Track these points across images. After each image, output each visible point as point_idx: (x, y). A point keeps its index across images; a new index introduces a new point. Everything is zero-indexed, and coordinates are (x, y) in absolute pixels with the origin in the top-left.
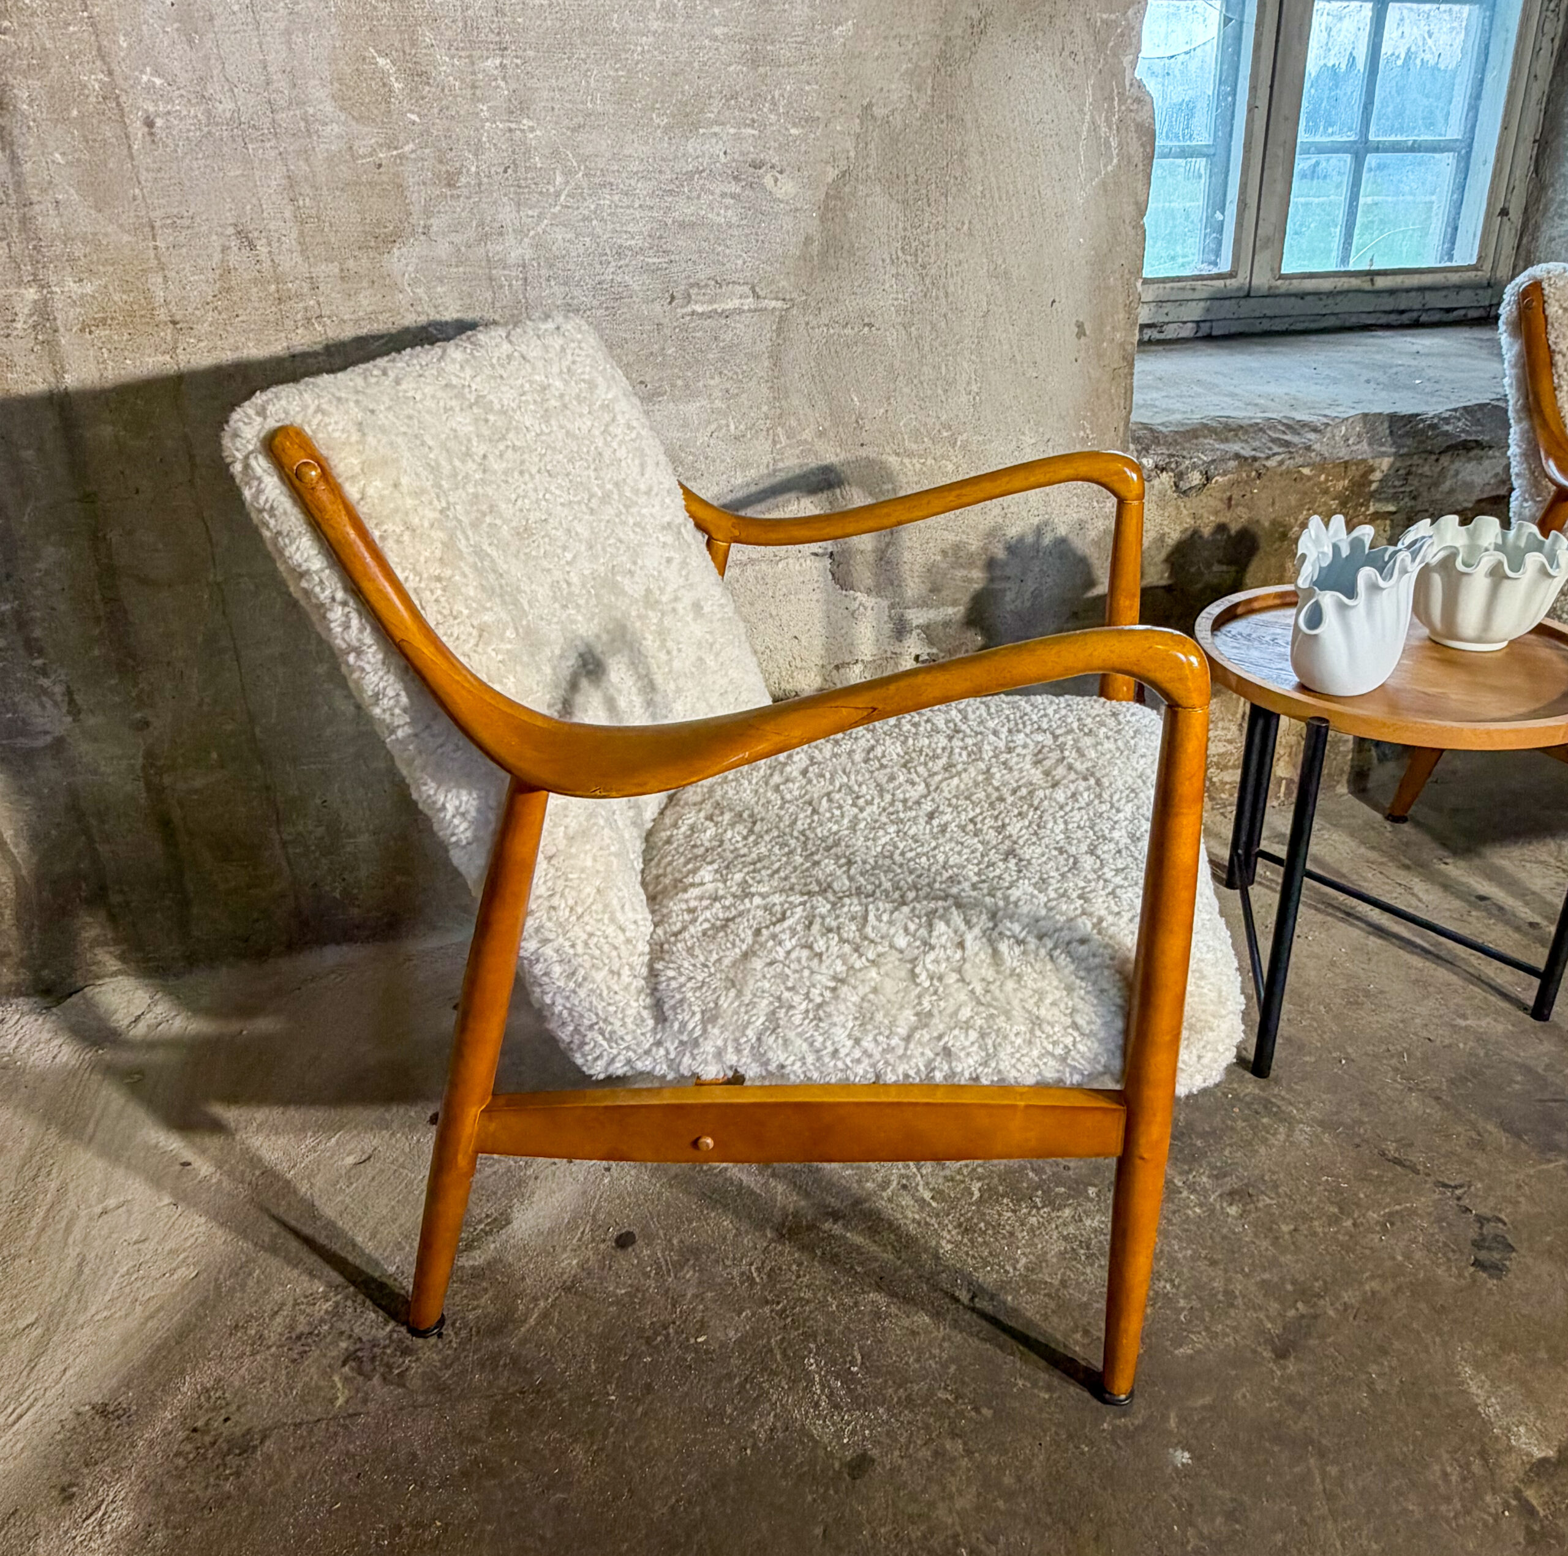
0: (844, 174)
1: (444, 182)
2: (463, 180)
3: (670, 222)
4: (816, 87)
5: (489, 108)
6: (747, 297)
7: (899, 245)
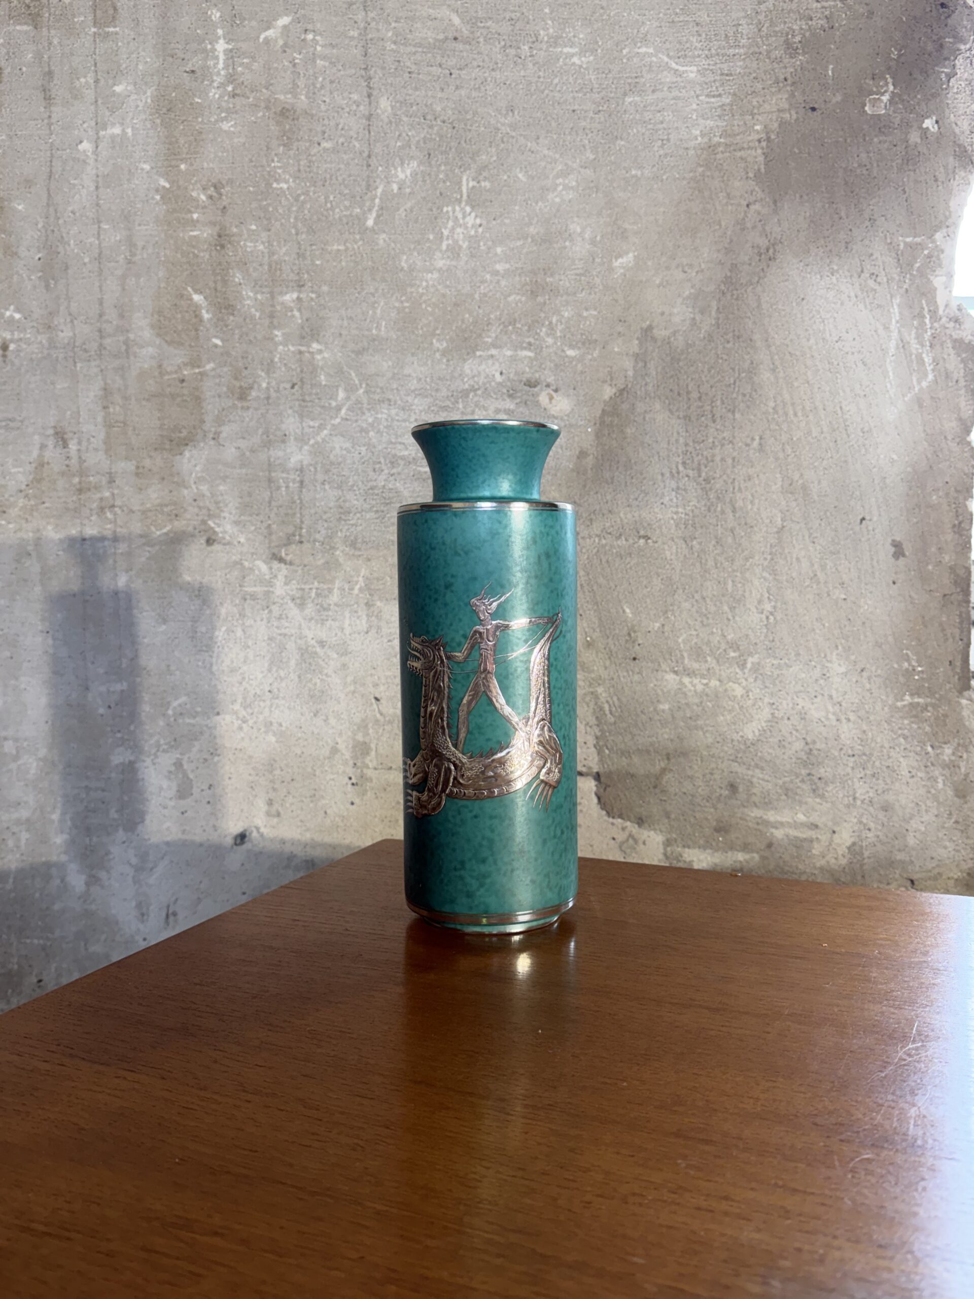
0: (622, 391)
1: (237, 396)
2: (254, 394)
4: (595, 313)
5: (283, 334)
7: (680, 460)
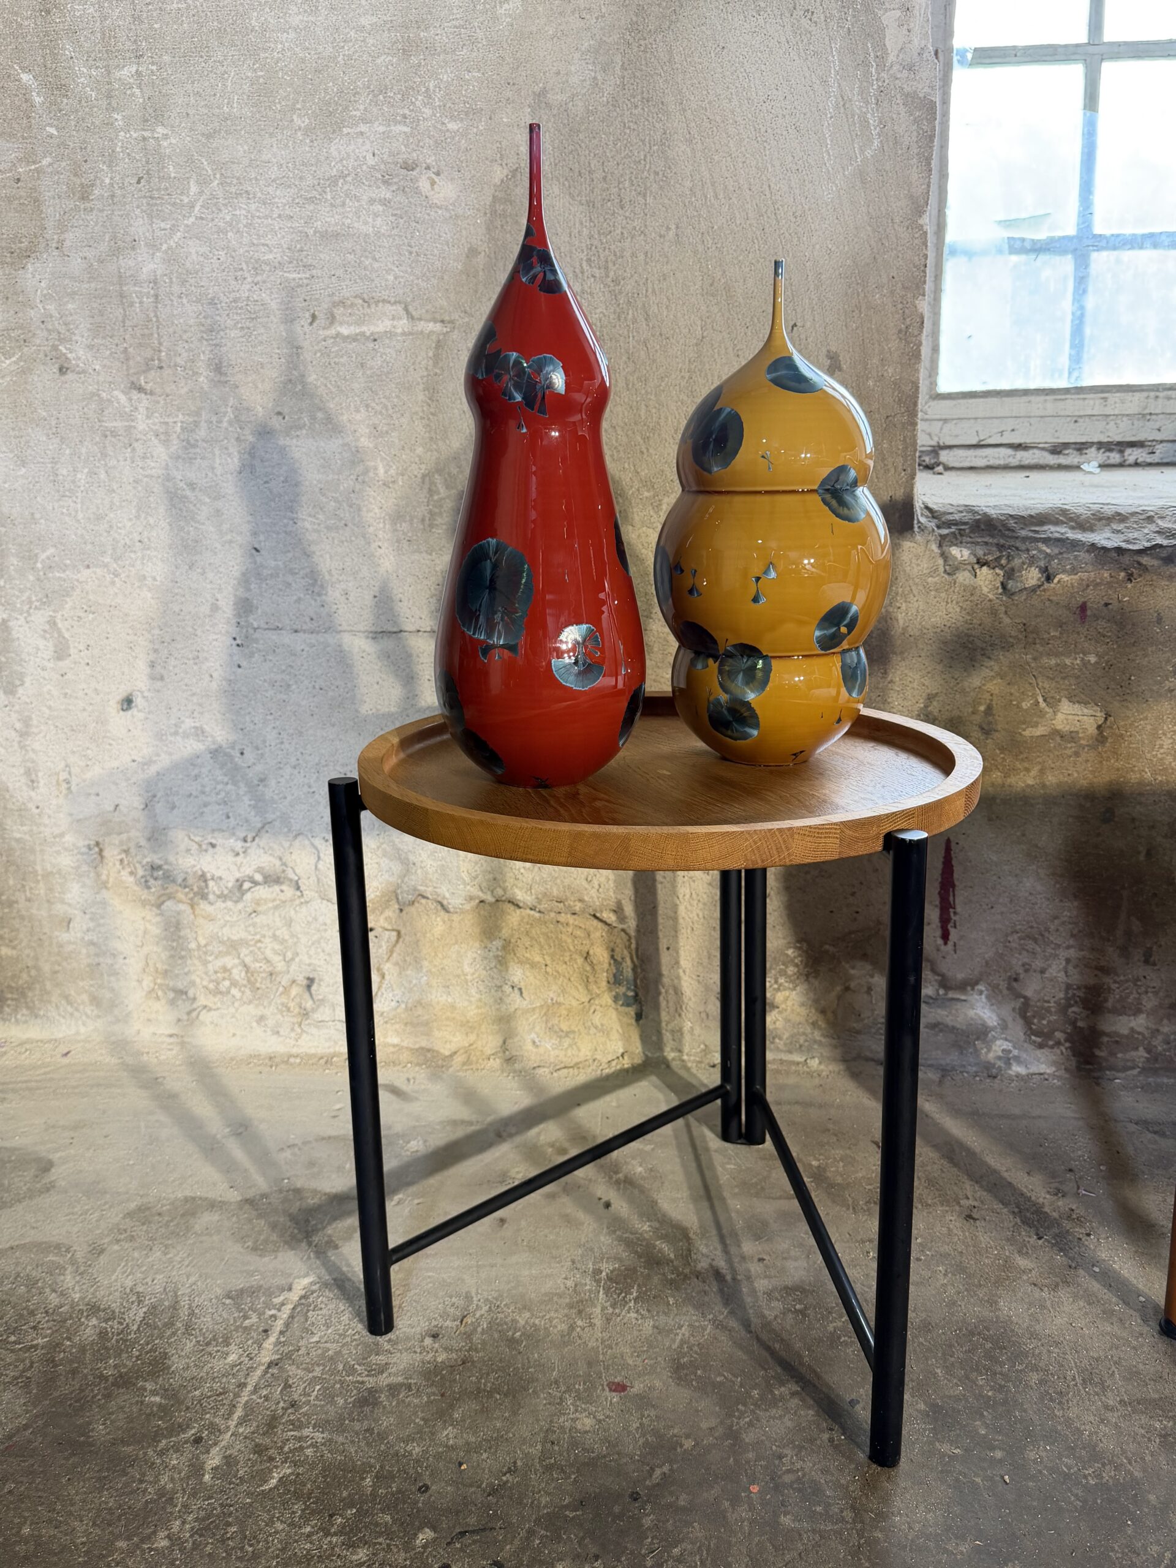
3: (311, 232)
6: (400, 318)
